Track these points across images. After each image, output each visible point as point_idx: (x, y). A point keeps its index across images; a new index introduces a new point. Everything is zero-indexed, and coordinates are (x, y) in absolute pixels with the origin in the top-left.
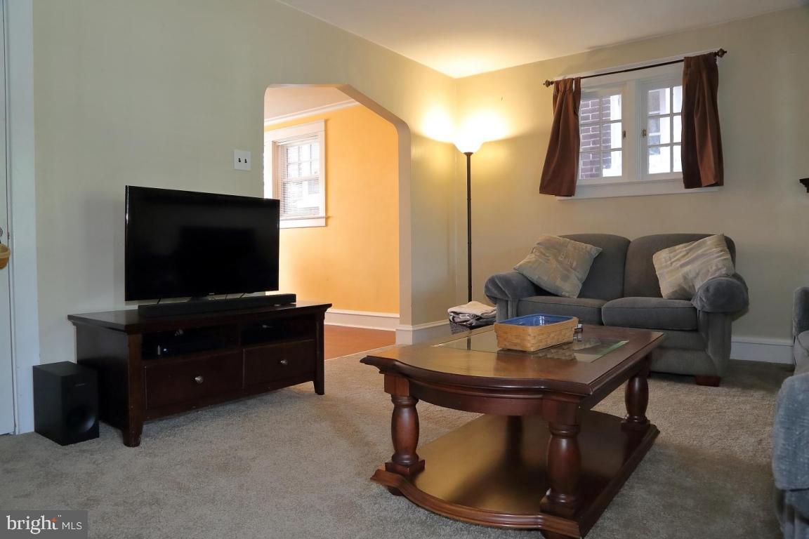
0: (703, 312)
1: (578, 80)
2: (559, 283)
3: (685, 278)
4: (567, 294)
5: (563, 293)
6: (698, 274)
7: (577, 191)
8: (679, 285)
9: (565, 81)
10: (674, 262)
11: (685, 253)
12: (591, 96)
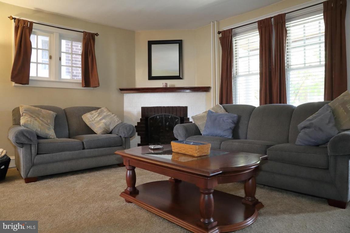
0: (124, 137)
1: (31, 23)
2: (47, 132)
3: (106, 125)
4: (53, 137)
5: (50, 137)
6: (110, 123)
7: (30, 82)
8: (104, 128)
9: (25, 22)
10: (95, 118)
11: (98, 115)
12: (35, 34)
